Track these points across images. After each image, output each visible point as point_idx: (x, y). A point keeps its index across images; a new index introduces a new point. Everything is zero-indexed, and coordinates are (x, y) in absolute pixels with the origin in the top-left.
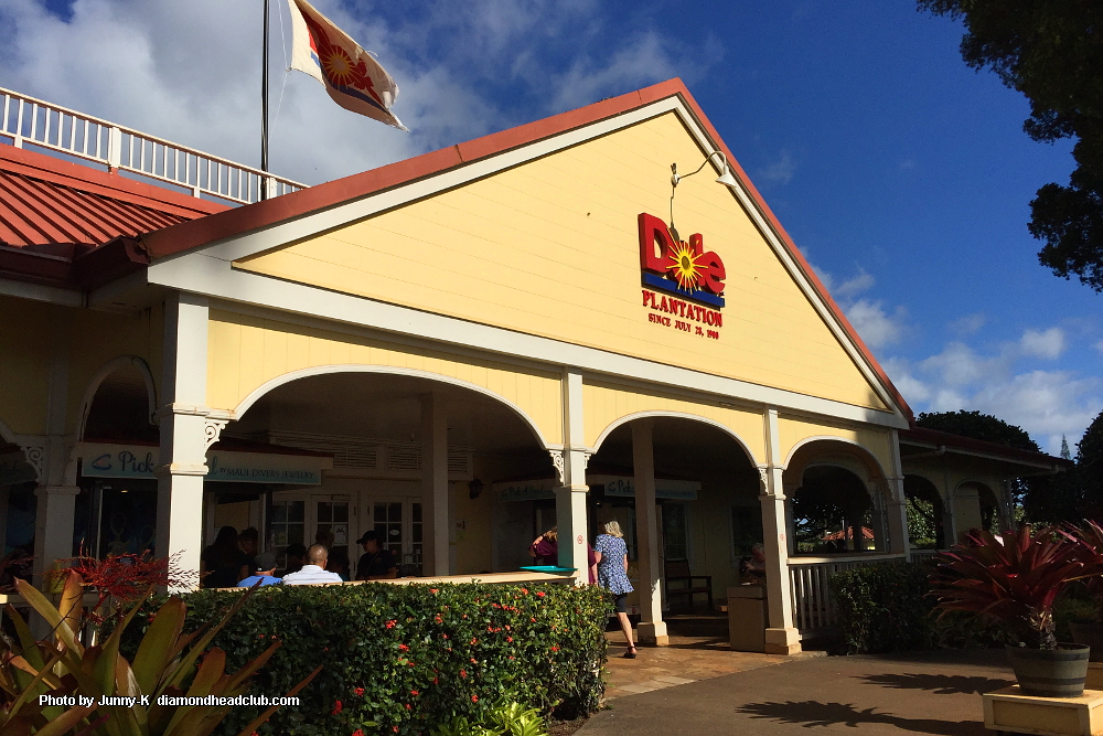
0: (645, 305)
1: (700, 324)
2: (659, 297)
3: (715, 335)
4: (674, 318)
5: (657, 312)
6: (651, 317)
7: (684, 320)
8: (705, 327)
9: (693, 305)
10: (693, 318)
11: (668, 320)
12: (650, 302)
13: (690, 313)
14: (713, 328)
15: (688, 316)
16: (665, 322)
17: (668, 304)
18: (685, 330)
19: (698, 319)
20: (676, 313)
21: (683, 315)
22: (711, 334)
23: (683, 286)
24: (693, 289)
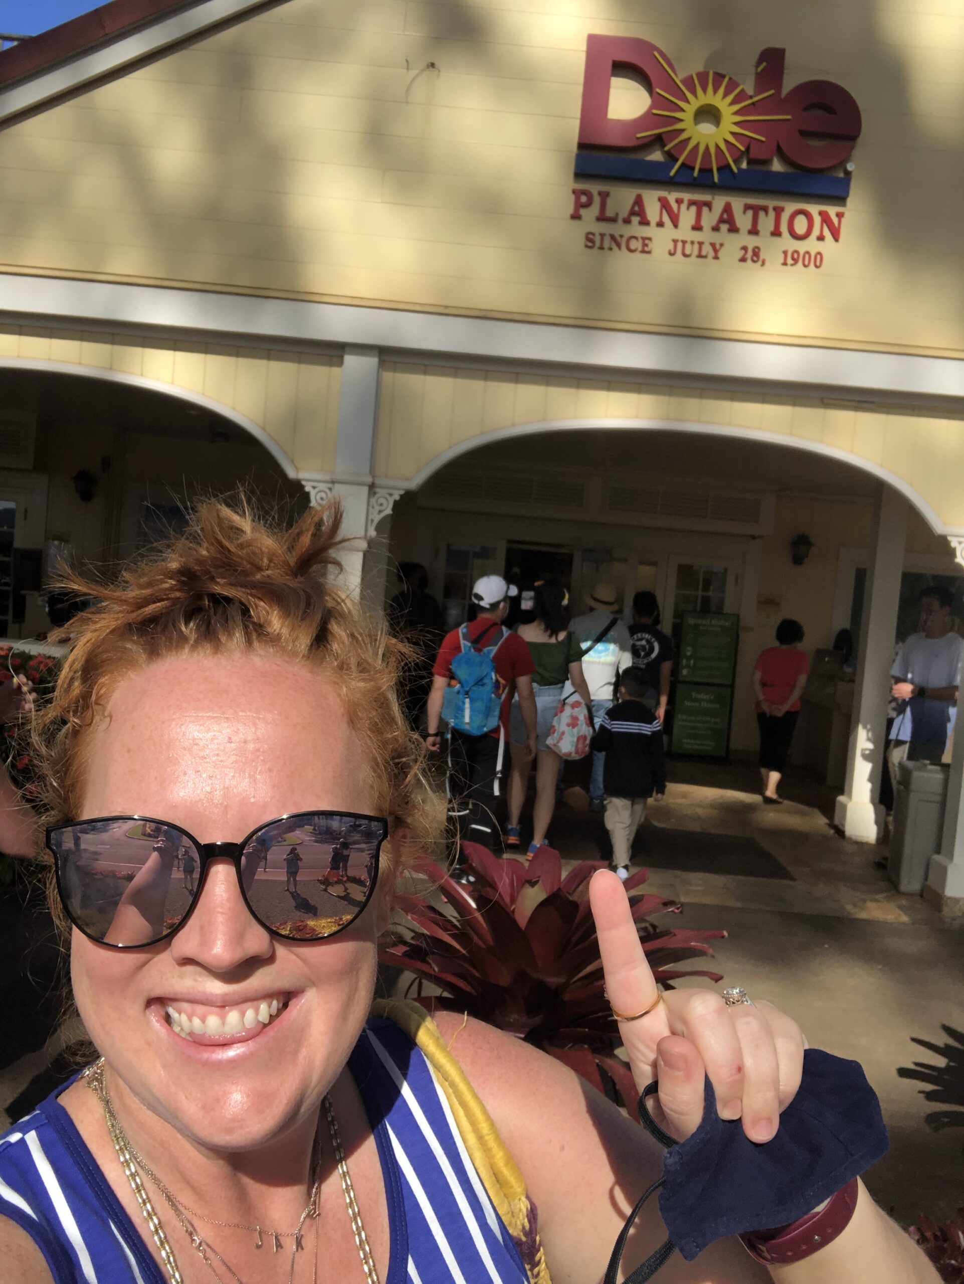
0: (576, 217)
1: (763, 241)
3: (818, 260)
4: (662, 238)
5: (618, 229)
6: (590, 240)
7: (705, 238)
8: (772, 248)
9: (739, 201)
10: (734, 229)
11: (646, 240)
13: (727, 220)
14: (811, 245)
15: (716, 229)
16: (634, 244)
17: (653, 210)
18: (700, 256)
19: (754, 231)
20: (676, 226)
21: (697, 227)
22: (794, 258)
23: (687, 167)
24: (724, 168)
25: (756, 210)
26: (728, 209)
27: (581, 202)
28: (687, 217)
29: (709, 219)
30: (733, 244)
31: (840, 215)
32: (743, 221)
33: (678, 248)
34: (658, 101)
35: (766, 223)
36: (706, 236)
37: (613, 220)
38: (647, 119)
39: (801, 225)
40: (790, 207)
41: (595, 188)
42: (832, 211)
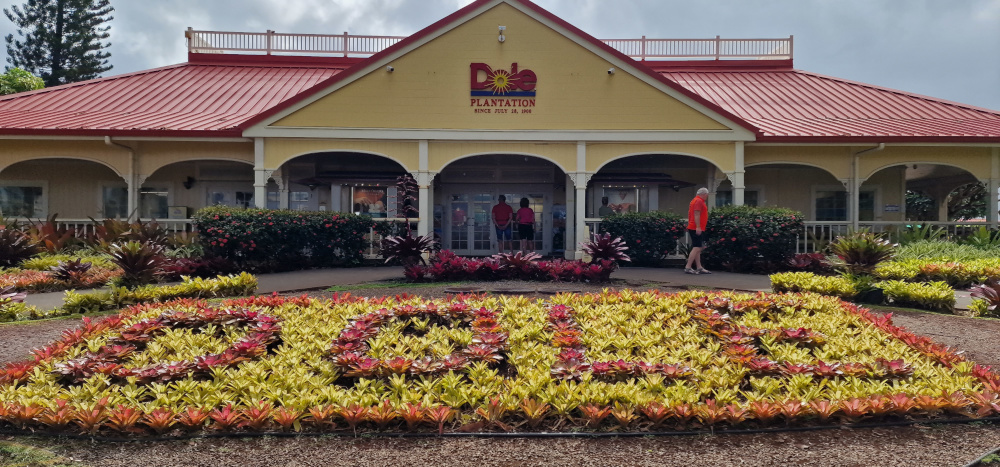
1: (517, 108)
2: (482, 101)
3: (530, 111)
4: (493, 109)
5: (482, 108)
7: (503, 108)
8: (519, 109)
9: (510, 99)
10: (510, 105)
11: (489, 110)
12: (476, 104)
13: (508, 103)
14: (528, 108)
15: (505, 106)
16: (486, 111)
17: (490, 102)
18: (502, 113)
19: (514, 106)
20: (496, 105)
21: (501, 105)
22: (525, 111)
23: (497, 92)
24: (505, 92)
25: (514, 100)
26: (508, 100)
27: (473, 102)
28: (498, 103)
29: (504, 103)
30: (510, 109)
31: (534, 100)
32: (512, 103)
33: (497, 111)
34: (488, 78)
35: (517, 103)
37: (481, 105)
38: (486, 82)
39: (525, 103)
40: (522, 99)
41: (476, 98)
42: (532, 98)
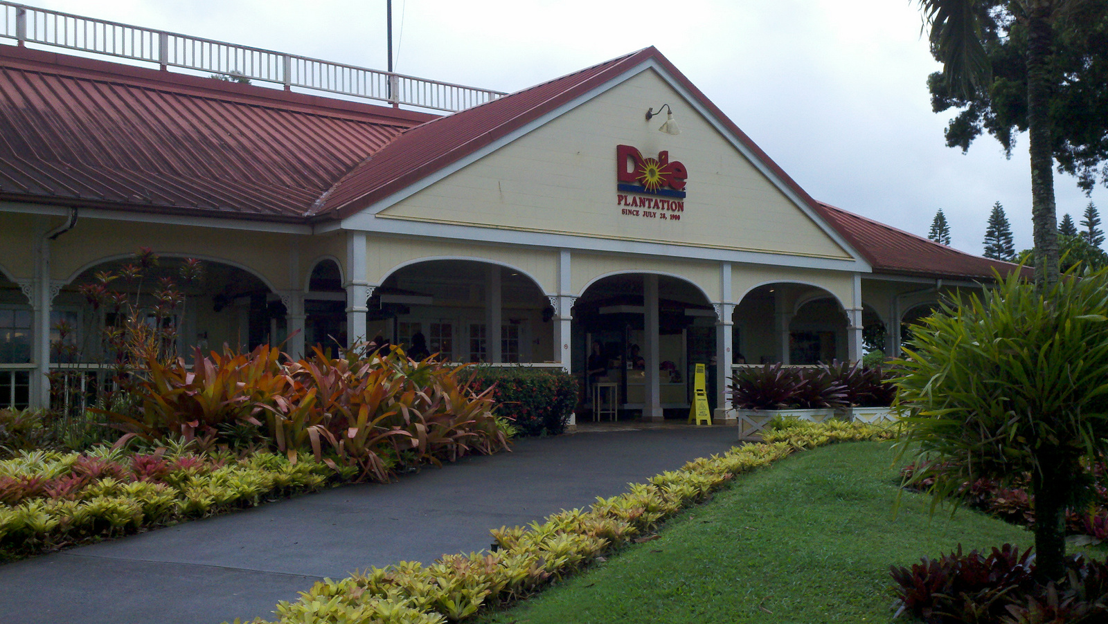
0: (619, 203)
1: (665, 211)
2: (631, 198)
3: (678, 218)
4: (641, 210)
5: (630, 208)
6: (623, 210)
8: (668, 213)
9: (659, 199)
11: (637, 212)
12: (623, 202)
13: (656, 205)
14: (676, 213)
15: (654, 208)
16: (635, 213)
17: (638, 201)
18: (651, 217)
19: (663, 208)
20: (644, 206)
21: (649, 207)
22: (673, 217)
24: (656, 189)
25: (663, 202)
26: (656, 201)
27: (620, 198)
28: (647, 204)
29: (652, 204)
30: (659, 212)
31: (683, 203)
32: (660, 205)
33: (646, 214)
34: (638, 167)
35: (666, 206)
36: (651, 210)
37: (629, 205)
38: (636, 174)
39: (674, 206)
40: (671, 200)
41: (623, 194)
42: (681, 201)
